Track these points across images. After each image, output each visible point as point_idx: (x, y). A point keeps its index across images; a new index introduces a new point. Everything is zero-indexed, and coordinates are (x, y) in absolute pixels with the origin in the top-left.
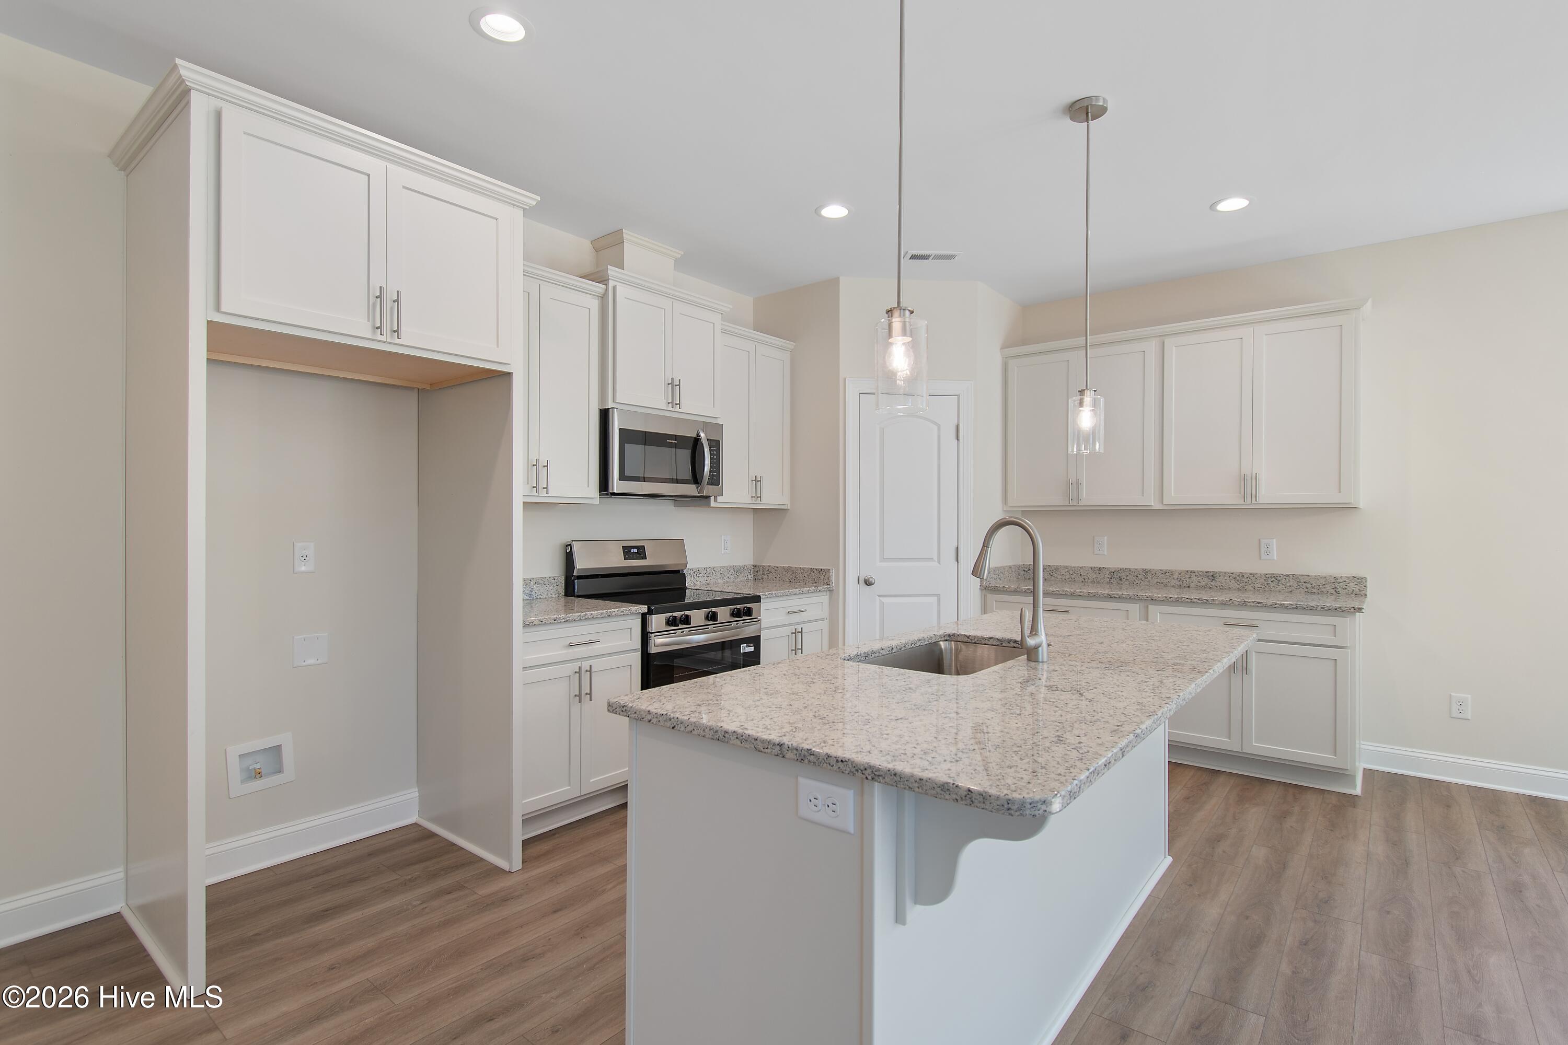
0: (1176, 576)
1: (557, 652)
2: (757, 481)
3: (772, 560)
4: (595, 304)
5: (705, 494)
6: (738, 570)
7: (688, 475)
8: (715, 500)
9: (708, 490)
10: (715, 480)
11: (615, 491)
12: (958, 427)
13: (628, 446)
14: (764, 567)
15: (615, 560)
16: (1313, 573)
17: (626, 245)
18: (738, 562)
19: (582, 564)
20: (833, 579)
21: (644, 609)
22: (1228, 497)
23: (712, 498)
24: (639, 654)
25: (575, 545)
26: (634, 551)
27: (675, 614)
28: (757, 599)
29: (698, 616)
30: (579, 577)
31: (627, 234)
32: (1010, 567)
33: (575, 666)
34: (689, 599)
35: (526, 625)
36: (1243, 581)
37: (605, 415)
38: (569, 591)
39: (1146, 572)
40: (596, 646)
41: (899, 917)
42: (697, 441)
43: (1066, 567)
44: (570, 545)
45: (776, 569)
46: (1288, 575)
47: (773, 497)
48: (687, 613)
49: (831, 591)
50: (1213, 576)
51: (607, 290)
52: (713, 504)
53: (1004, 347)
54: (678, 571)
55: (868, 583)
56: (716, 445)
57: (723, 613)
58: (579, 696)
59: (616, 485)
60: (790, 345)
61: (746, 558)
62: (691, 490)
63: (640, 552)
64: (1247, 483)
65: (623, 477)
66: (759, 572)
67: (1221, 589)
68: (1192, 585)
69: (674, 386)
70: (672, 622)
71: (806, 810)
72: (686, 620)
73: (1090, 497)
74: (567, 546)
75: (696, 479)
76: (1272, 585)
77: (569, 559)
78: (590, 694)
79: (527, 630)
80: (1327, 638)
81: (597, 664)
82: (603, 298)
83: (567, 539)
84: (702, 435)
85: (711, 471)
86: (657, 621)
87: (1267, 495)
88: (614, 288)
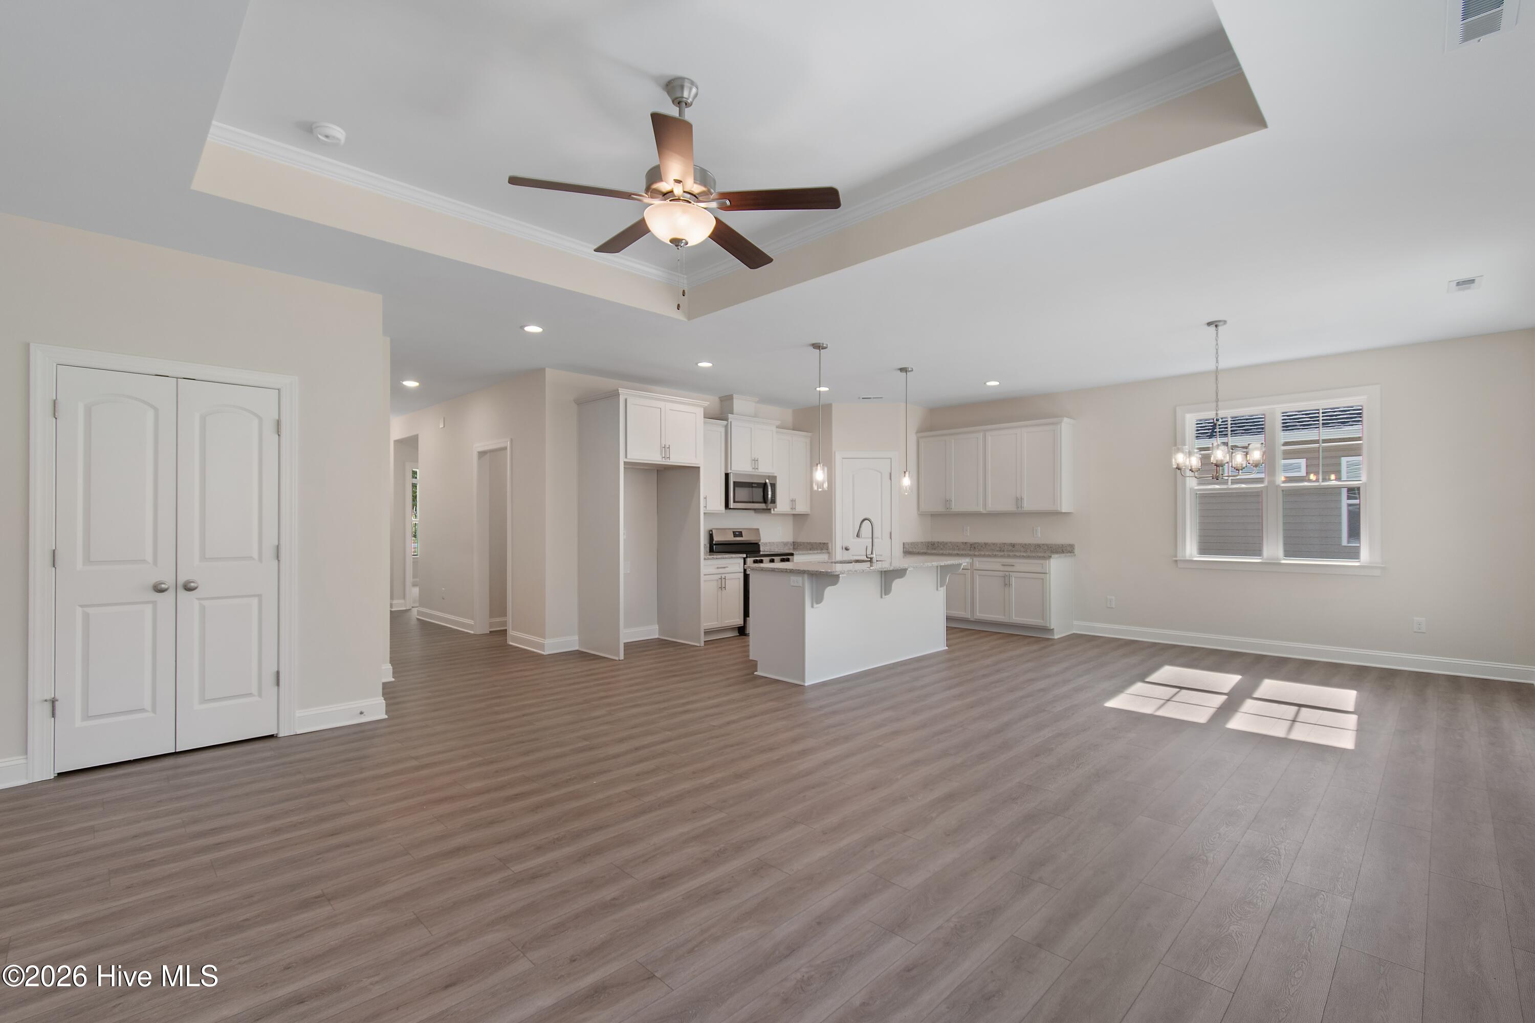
0: (998, 546)
1: (713, 570)
2: (793, 501)
3: (800, 540)
4: (723, 430)
5: (769, 508)
6: (786, 544)
7: (761, 499)
8: (774, 510)
9: (770, 506)
10: (773, 501)
11: (732, 507)
12: (891, 474)
13: (736, 488)
14: (798, 543)
15: (730, 538)
16: (1053, 543)
17: (735, 400)
18: (785, 540)
19: (717, 538)
20: (830, 547)
21: (745, 556)
22: (1010, 507)
23: (772, 510)
24: (743, 574)
25: (713, 531)
26: (738, 534)
27: (757, 558)
28: (792, 554)
29: (766, 559)
30: (715, 544)
31: (735, 396)
32: (922, 542)
33: (719, 576)
34: (761, 553)
35: (705, 559)
36: (1026, 547)
37: (727, 475)
38: (711, 551)
39: (986, 544)
40: (727, 569)
41: (812, 607)
42: (765, 484)
43: (950, 542)
44: (712, 531)
45: (804, 543)
46: (1044, 544)
47: (802, 508)
48: (762, 558)
49: (829, 553)
50: (1013, 545)
51: (728, 424)
52: (772, 512)
53: (917, 432)
54: (757, 543)
55: (847, 549)
56: (773, 486)
57: (777, 559)
58: (721, 588)
59: (732, 505)
60: (810, 434)
61: (790, 539)
62: (763, 506)
63: (740, 534)
64: (1019, 501)
65: (734, 502)
66: (796, 545)
67: (1017, 551)
68: (1006, 550)
69: (755, 461)
70: (755, 562)
71: (792, 584)
72: (761, 561)
73: (956, 507)
74: (710, 531)
75: (765, 500)
76: (1038, 549)
77: (711, 537)
78: (725, 588)
79: (706, 560)
80: (1039, 569)
81: (728, 576)
82: (726, 427)
83: (710, 528)
84: (767, 481)
85: (772, 497)
86: (750, 561)
87: (1027, 506)
88: (731, 422)
